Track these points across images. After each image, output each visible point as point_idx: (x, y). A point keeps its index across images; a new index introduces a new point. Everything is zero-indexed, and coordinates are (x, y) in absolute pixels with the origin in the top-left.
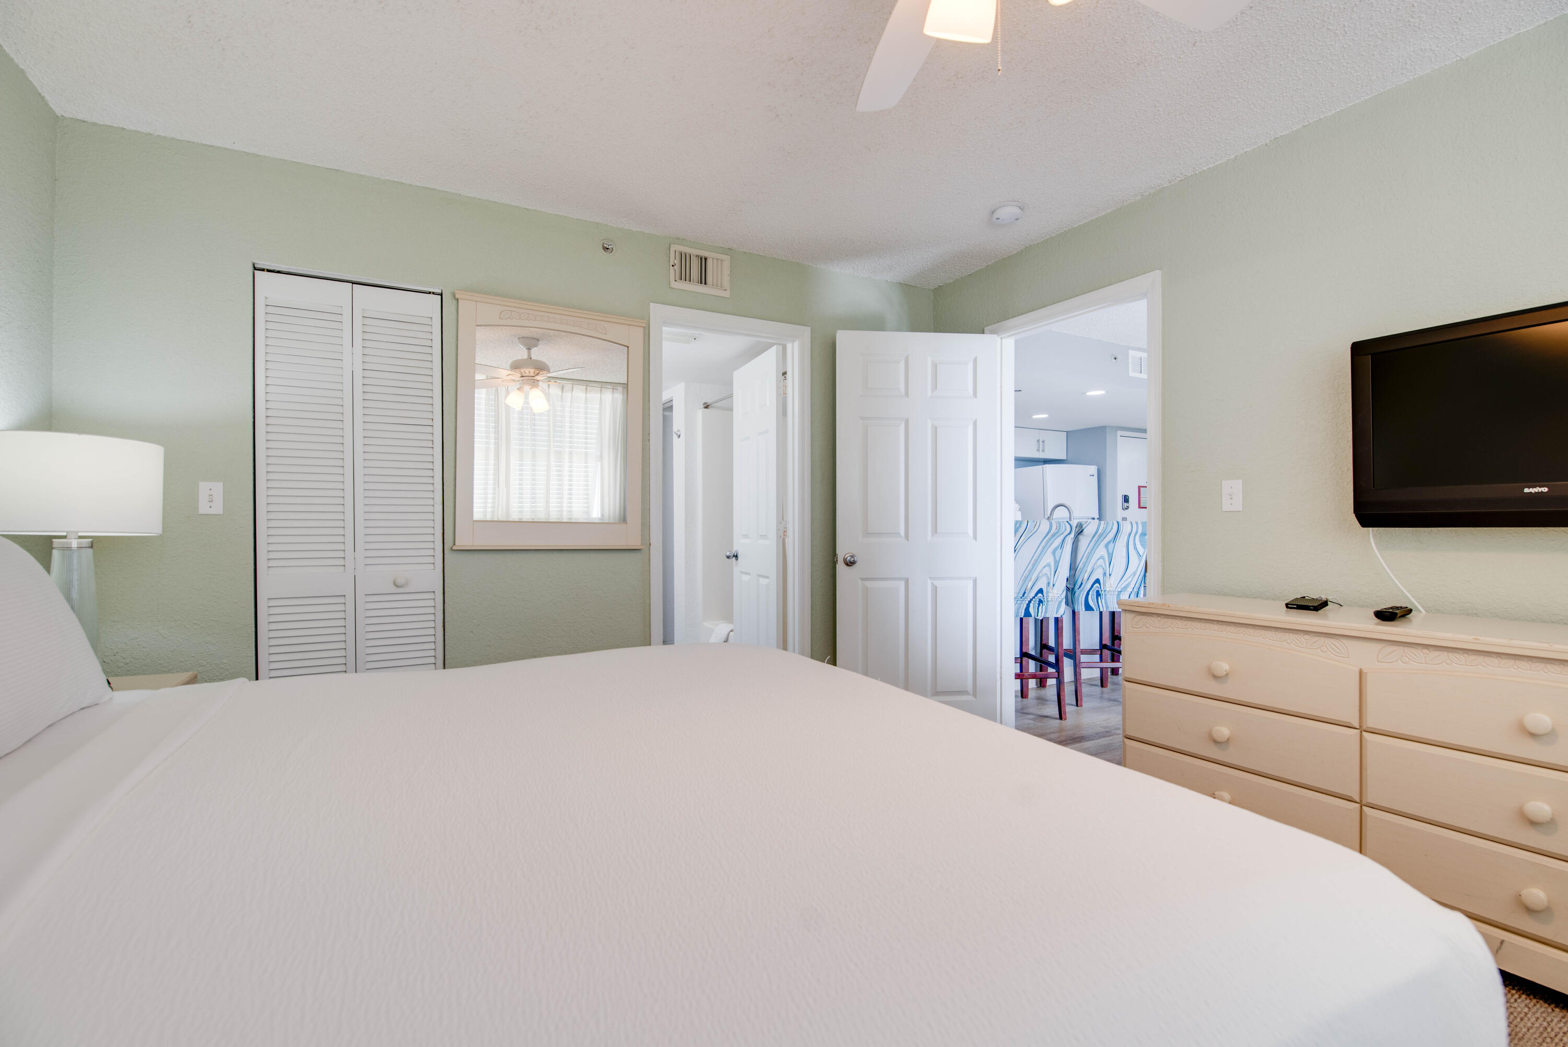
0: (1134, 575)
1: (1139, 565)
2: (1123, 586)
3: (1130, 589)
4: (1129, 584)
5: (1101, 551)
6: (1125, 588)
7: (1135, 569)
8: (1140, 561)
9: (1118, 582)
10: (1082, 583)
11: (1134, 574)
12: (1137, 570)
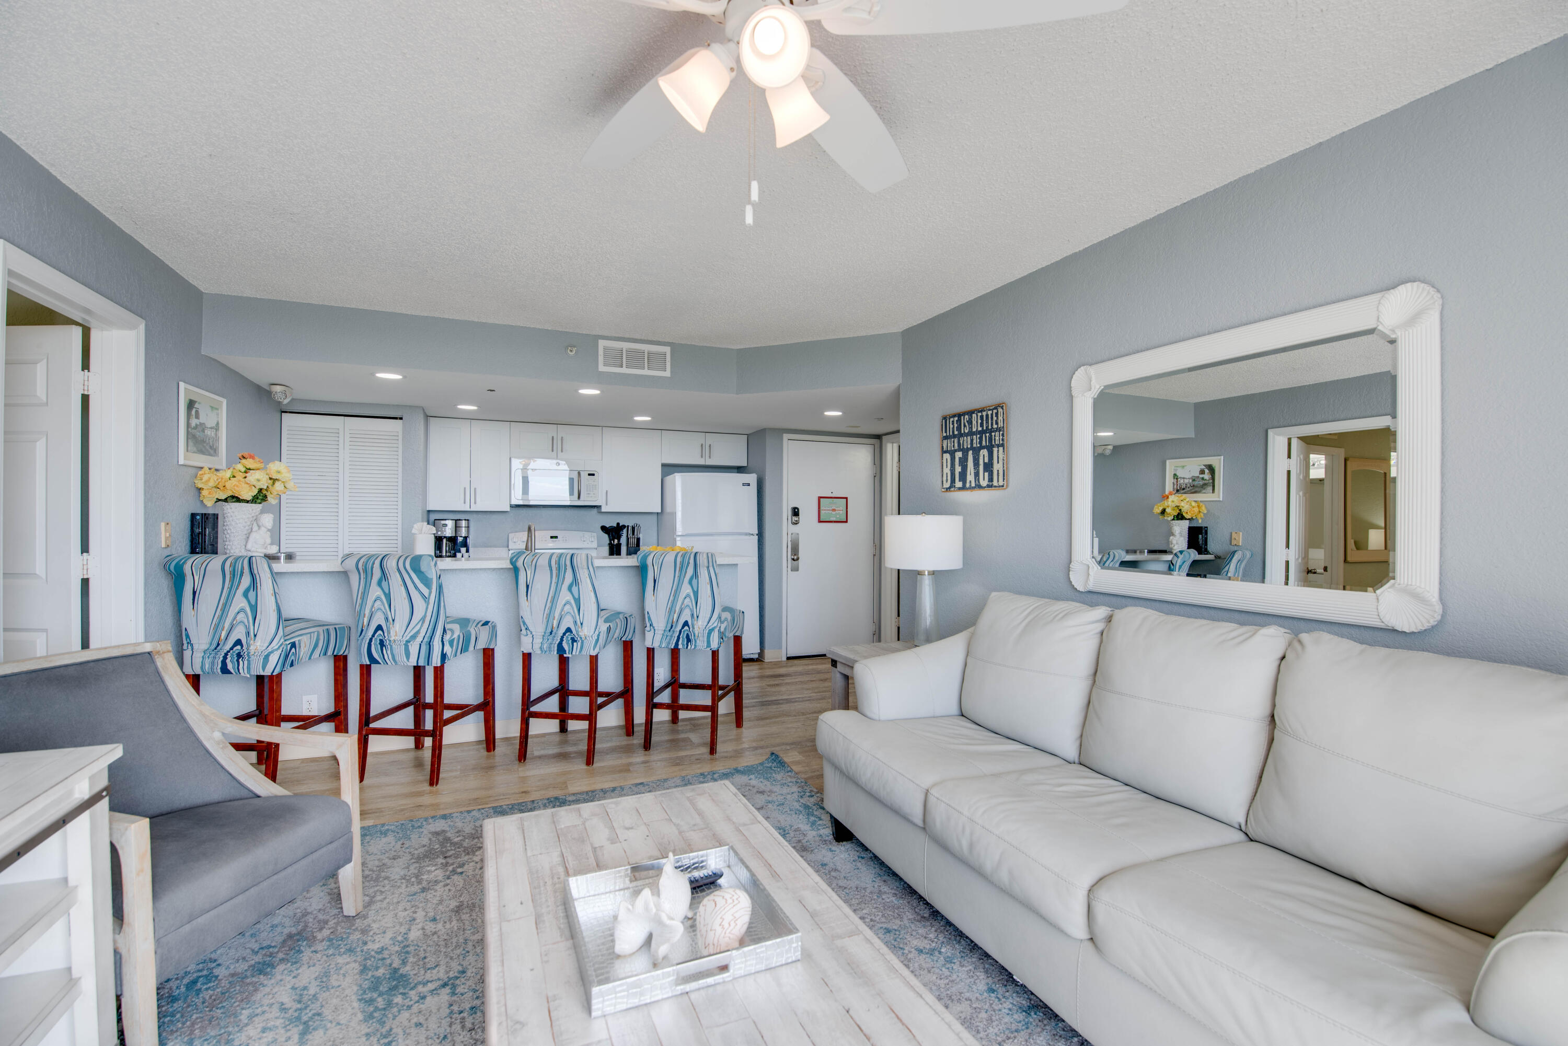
0: (423, 622)
1: (427, 608)
2: (412, 634)
3: (419, 639)
4: (418, 632)
5: (375, 591)
6: (414, 637)
7: (423, 614)
8: (428, 604)
9: (404, 630)
10: (362, 630)
11: (423, 620)
12: (425, 616)
